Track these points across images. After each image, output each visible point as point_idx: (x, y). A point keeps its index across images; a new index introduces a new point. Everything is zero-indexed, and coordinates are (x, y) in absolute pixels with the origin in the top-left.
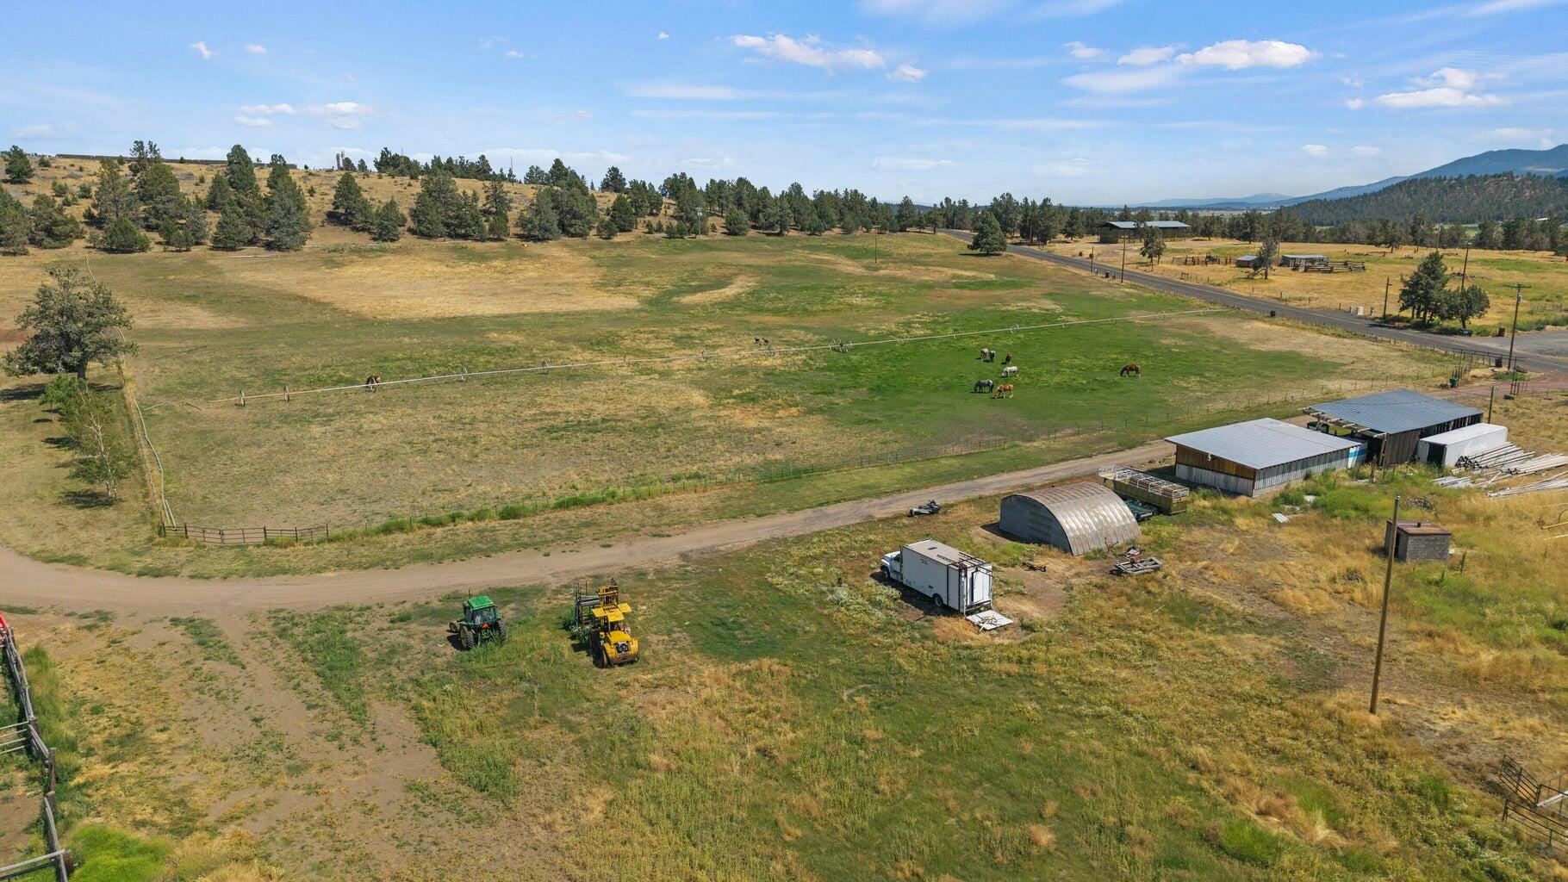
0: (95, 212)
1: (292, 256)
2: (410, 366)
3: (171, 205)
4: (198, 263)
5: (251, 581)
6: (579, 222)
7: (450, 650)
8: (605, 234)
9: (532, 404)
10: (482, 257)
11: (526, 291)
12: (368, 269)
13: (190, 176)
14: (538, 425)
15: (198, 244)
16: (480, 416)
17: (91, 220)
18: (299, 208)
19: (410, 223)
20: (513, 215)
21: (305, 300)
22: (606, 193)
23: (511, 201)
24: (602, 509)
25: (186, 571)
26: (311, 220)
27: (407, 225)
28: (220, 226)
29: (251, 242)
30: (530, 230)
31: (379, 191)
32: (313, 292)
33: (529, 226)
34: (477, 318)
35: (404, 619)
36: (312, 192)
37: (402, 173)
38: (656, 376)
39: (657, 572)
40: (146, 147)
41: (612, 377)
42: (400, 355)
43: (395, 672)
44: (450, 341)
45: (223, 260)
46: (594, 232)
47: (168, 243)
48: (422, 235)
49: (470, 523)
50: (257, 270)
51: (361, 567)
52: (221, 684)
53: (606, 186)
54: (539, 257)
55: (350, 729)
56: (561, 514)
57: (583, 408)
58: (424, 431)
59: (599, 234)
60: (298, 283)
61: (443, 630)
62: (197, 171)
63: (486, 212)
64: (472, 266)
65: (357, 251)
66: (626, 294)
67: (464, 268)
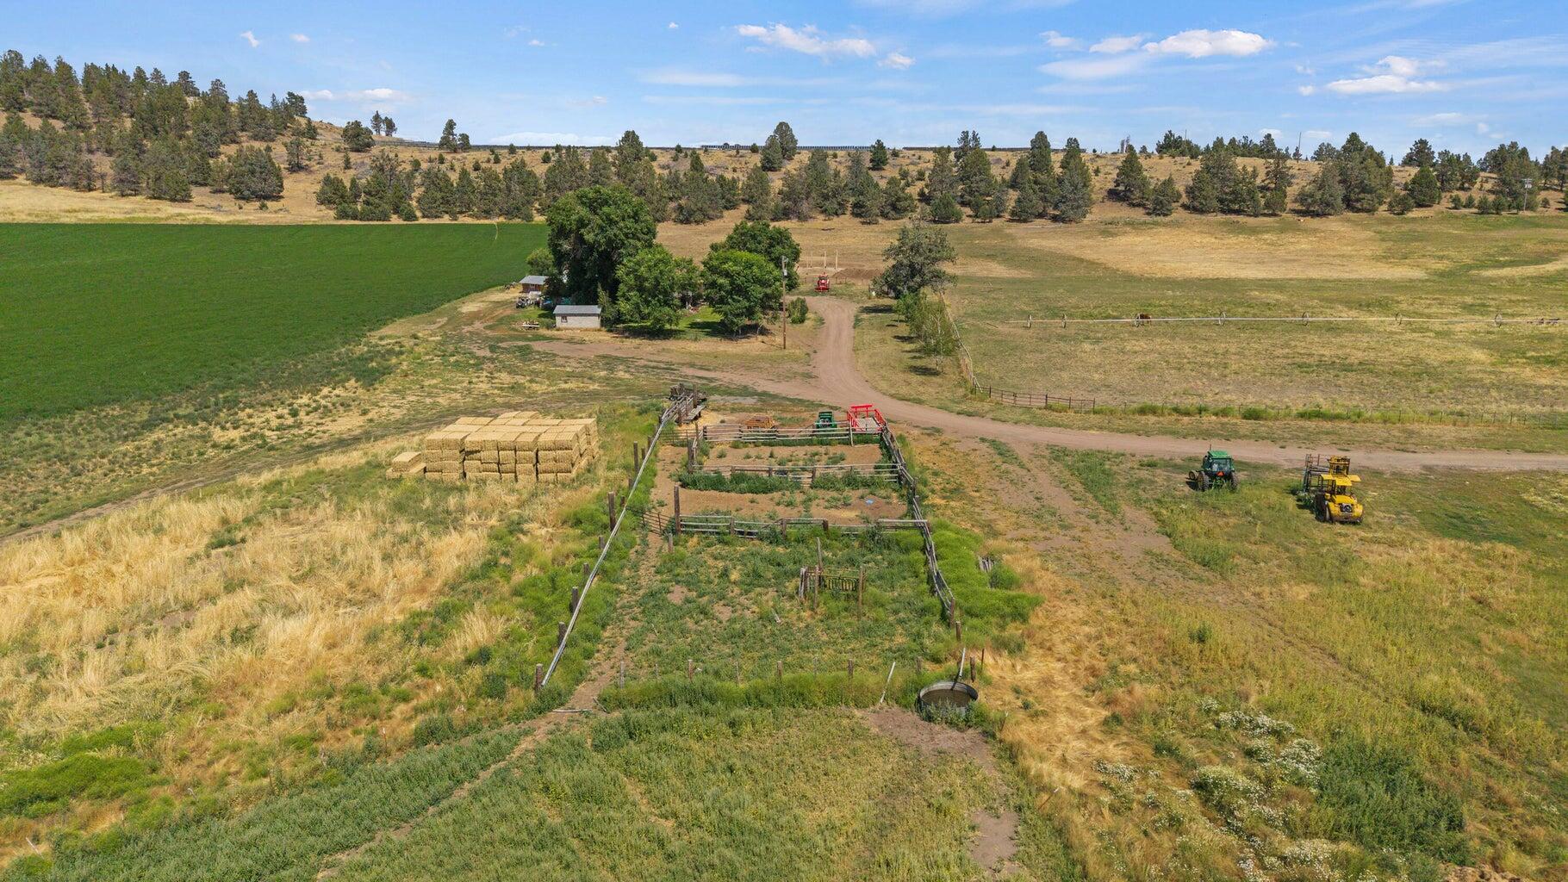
0: (926, 191)
1: (1073, 227)
2: (1171, 311)
3: (982, 184)
4: (997, 232)
5: (1034, 428)
6: (1369, 196)
7: (1187, 489)
8: (1398, 209)
9: (1287, 345)
10: (1254, 231)
11: (1294, 260)
12: (1140, 239)
13: (998, 161)
14: (1290, 361)
15: (998, 216)
16: (1233, 350)
17: (924, 198)
18: (1085, 186)
19: (1185, 199)
20: (1292, 191)
21: (1082, 260)
22: (1407, 168)
23: (1293, 176)
24: (1345, 425)
25: (991, 415)
26: (1094, 197)
27: (1181, 201)
28: (1019, 201)
29: (1041, 216)
30: (1310, 205)
31: (1158, 170)
32: (1089, 255)
33: (1309, 200)
34: (1242, 280)
35: (1152, 465)
36: (1097, 172)
37: (1183, 154)
38: (1432, 334)
39: (1394, 474)
40: (970, 135)
41: (1379, 332)
42: (1163, 302)
43: (1141, 492)
44: (1211, 296)
45: (1017, 229)
46: (1385, 207)
47: (976, 216)
48: (1195, 210)
49: (1214, 418)
50: (1043, 238)
51: (1118, 431)
52: (1013, 476)
53: (1408, 161)
54: (1315, 231)
55: (1103, 514)
56: (1301, 423)
57: (1340, 352)
58: (1180, 355)
59: (1390, 210)
60: (1077, 248)
61: (1185, 477)
62: (1003, 156)
63: (1264, 189)
64: (1241, 238)
65: (1131, 224)
66: (1411, 266)
67: (1232, 240)
